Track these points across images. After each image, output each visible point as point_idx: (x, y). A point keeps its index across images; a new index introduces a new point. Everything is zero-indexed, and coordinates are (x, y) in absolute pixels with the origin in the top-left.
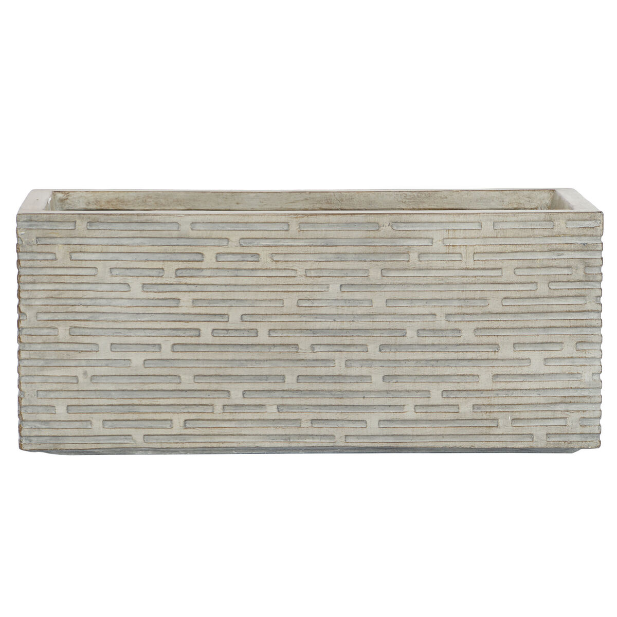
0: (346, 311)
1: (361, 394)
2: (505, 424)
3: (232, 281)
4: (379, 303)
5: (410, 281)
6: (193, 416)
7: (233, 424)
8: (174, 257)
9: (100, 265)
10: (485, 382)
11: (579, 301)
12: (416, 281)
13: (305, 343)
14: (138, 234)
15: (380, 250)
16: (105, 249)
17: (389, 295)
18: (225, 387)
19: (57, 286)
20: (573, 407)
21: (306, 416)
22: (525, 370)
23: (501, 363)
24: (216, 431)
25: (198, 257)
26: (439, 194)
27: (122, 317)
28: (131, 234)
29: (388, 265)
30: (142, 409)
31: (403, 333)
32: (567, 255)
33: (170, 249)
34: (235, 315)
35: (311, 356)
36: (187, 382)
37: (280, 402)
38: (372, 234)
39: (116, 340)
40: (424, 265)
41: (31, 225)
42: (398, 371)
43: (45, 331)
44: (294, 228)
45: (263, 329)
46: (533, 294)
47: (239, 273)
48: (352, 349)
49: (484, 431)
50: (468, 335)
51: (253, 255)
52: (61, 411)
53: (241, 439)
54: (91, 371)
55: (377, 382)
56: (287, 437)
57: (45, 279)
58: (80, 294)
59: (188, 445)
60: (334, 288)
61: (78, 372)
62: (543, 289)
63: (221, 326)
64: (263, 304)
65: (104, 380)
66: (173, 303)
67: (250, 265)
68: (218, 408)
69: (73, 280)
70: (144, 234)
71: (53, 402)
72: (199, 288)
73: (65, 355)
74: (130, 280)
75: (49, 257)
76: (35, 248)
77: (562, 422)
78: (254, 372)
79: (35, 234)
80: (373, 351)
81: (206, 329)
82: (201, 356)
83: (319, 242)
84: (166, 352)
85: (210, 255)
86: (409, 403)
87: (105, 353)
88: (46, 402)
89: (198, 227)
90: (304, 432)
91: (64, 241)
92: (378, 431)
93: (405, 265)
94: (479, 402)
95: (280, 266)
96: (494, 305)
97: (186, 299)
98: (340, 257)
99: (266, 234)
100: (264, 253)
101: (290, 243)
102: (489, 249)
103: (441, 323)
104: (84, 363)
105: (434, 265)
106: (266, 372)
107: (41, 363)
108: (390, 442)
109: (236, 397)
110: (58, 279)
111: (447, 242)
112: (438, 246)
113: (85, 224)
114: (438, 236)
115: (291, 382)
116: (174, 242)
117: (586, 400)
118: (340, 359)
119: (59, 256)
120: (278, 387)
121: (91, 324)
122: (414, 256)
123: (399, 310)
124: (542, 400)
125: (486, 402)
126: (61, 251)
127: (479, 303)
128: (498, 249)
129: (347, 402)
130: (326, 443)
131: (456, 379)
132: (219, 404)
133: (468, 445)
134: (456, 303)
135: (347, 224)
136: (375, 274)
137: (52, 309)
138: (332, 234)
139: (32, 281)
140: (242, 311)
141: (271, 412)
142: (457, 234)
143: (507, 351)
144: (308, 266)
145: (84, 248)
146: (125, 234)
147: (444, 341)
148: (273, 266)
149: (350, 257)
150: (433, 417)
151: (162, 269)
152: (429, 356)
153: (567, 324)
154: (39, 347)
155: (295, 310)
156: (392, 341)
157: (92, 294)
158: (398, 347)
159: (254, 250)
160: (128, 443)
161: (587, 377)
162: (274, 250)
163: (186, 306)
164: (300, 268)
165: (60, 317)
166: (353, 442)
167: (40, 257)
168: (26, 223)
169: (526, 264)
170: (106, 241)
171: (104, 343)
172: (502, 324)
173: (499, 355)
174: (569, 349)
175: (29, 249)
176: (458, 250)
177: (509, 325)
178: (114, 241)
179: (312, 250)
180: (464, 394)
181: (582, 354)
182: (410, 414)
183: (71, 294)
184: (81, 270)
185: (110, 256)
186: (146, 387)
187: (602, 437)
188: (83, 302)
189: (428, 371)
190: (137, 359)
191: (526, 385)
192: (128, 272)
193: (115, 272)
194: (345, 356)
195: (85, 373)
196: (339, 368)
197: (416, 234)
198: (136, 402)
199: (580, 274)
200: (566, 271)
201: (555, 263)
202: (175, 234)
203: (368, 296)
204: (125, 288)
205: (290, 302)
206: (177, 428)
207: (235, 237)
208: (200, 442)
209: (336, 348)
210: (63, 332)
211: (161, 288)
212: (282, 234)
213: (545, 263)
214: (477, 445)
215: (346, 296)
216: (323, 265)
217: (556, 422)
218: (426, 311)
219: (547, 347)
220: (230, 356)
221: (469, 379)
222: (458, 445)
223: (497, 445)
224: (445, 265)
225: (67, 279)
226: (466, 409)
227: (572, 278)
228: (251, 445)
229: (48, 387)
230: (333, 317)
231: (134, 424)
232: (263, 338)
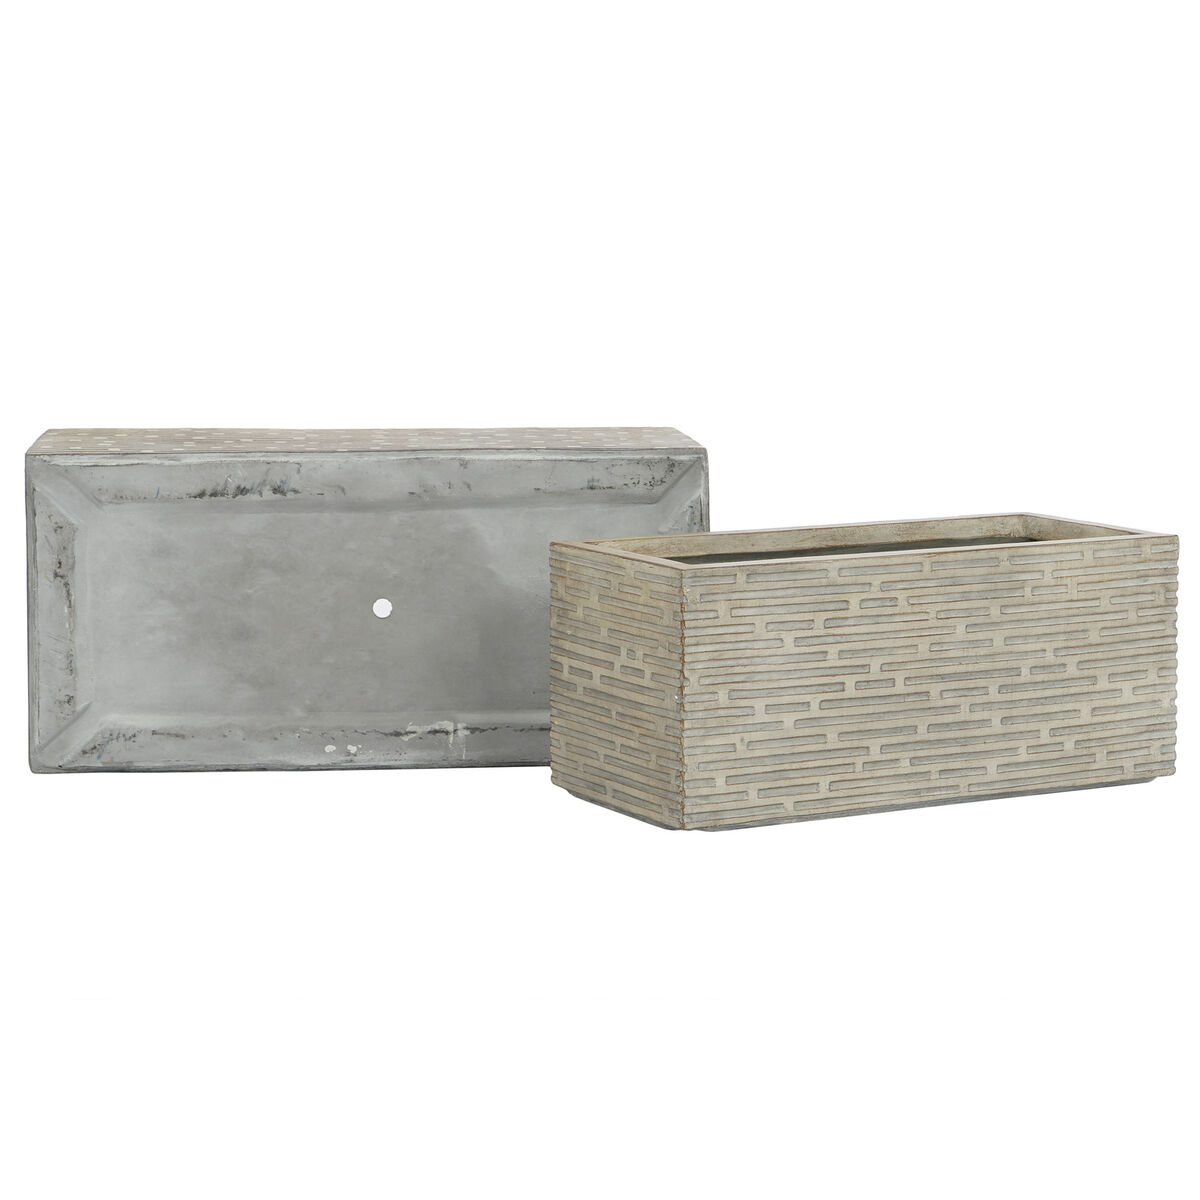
0: (972, 652)
1: (982, 740)
2: (1101, 760)
3: (874, 628)
4: (998, 644)
5: (1025, 616)
6: (837, 778)
7: (871, 783)
8: (822, 607)
9: (757, 621)
10: (1086, 717)
11: (1160, 627)
12: (1030, 616)
13: (935, 689)
14: (791, 584)
15: (1000, 586)
16: (762, 602)
17: (1008, 633)
18: (865, 743)
19: (717, 647)
20: (1155, 735)
21: (935, 768)
22: (1118, 702)
23: (1098, 696)
24: (857, 792)
25: (844, 606)
26: (928, 525)
27: (775, 676)
28: (786, 584)
29: (1005, 602)
30: (792, 774)
31: (1017, 672)
32: (1152, 581)
33: (820, 599)
34: (875, 665)
35: (941, 703)
36: (833, 741)
37: (912, 754)
38: (993, 570)
39: (770, 701)
40: (1037, 599)
41: (695, 582)
42: (1014, 712)
43: (706, 697)
44: (927, 568)
45: (900, 677)
46: (1125, 623)
47: (880, 619)
48: (975, 693)
49: (1085, 767)
50: (1072, 670)
51: (891, 599)
52: (720, 781)
53: (878, 798)
54: (748, 737)
55: (997, 727)
56: (917, 791)
57: (707, 640)
58: (739, 654)
59: (832, 810)
60: (961, 629)
61: (735, 739)
62: (1132, 617)
63: (863, 677)
64: (901, 651)
65: (758, 745)
66: (820, 657)
67: (890, 611)
68: (859, 767)
69: (733, 638)
70: (797, 584)
71: (713, 774)
72: (844, 639)
73: (724, 721)
74: (783, 635)
75: (712, 615)
76: (700, 607)
77: (1145, 752)
78: (890, 724)
79: (700, 590)
80: (994, 695)
81: (850, 681)
82: (845, 712)
83: (947, 582)
84: (815, 712)
85: (854, 601)
86: (1022, 745)
87: (761, 716)
88: (706, 775)
89: (844, 572)
90: (932, 784)
91: (724, 597)
92: (997, 777)
93: (1021, 600)
94: (1080, 737)
95: (916, 609)
96: (1094, 637)
97: (833, 650)
98: (965, 597)
99: (903, 576)
100: (901, 596)
101: (922, 584)
102: (1089, 579)
103: (1050, 658)
104: (740, 729)
105: (1045, 598)
106: (901, 723)
107: (702, 732)
108: (1006, 787)
109: (875, 754)
110: (719, 639)
111: (1056, 574)
112: (1048, 579)
113: (745, 577)
114: (1048, 569)
115: (922, 734)
116: (823, 590)
117: (1165, 726)
118: (965, 703)
119: (721, 613)
120: (912, 738)
121: (747, 686)
122: (1028, 591)
123: (1015, 648)
124: (1131, 731)
125: (1085, 737)
126: (722, 608)
127: (1081, 635)
128: (1096, 578)
129: (970, 749)
130: (951, 794)
131: (1061, 716)
132: (859, 761)
133: (1070, 783)
134: (1062, 637)
135: (972, 561)
136: (995, 612)
137: (713, 671)
138: (959, 572)
139: (696, 642)
140: (882, 660)
141: (905, 766)
142: (1065, 565)
143: (1103, 684)
144: (939, 607)
145: (743, 603)
146: (779, 585)
147: (1052, 677)
148: (909, 609)
149: (973, 596)
150: (1042, 757)
151: (813, 620)
152: (1039, 694)
153: (1151, 651)
154: (700, 715)
155: (927, 655)
156: (1009, 681)
157: (749, 653)
158: (1014, 687)
159: (893, 594)
160: (781, 812)
161: (1166, 704)
162: (909, 593)
163: (833, 660)
164: (932, 610)
165: (720, 680)
166: (975, 790)
167: (703, 615)
168: (690, 580)
169: (1119, 592)
170: (763, 594)
171: (759, 705)
172: (1099, 656)
173: (1097, 688)
174: (1152, 677)
175: (694, 607)
176: (1065, 581)
177: (1105, 656)
178: (770, 594)
179: (942, 590)
180: (1067, 731)
181: (1162, 681)
182: (1023, 757)
183: (731, 654)
184: (739, 627)
185: (765, 610)
186: (796, 750)
187: (1176, 764)
188: (741, 662)
189: (1039, 709)
190: (789, 719)
191: (1118, 717)
192: (781, 626)
193: (771, 627)
194: (970, 700)
195: (742, 740)
196: (964, 714)
197: (1030, 568)
198: (787, 767)
199: (1161, 600)
200: (1150, 597)
201: (1142, 590)
202: (824, 582)
203: (989, 635)
204: (779, 643)
205: (923, 646)
206: (824, 793)
207: (877, 581)
208: (843, 805)
209: (962, 693)
210: (722, 697)
211: (811, 641)
212: (917, 575)
213: (1135, 590)
214: (1078, 783)
215: (972, 637)
216: (951, 606)
217: (1142, 752)
218: (1038, 647)
219: (1136, 676)
220: (871, 710)
221: (1072, 715)
222: (1062, 784)
223: (1093, 781)
224: (1054, 598)
225: (727, 638)
226: (1069, 746)
227: (1155, 604)
228: (888, 803)
229: (709, 758)
230: (959, 660)
231: (784, 791)
232: (900, 688)
